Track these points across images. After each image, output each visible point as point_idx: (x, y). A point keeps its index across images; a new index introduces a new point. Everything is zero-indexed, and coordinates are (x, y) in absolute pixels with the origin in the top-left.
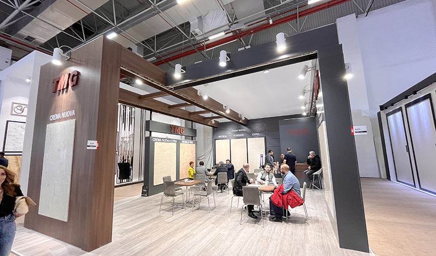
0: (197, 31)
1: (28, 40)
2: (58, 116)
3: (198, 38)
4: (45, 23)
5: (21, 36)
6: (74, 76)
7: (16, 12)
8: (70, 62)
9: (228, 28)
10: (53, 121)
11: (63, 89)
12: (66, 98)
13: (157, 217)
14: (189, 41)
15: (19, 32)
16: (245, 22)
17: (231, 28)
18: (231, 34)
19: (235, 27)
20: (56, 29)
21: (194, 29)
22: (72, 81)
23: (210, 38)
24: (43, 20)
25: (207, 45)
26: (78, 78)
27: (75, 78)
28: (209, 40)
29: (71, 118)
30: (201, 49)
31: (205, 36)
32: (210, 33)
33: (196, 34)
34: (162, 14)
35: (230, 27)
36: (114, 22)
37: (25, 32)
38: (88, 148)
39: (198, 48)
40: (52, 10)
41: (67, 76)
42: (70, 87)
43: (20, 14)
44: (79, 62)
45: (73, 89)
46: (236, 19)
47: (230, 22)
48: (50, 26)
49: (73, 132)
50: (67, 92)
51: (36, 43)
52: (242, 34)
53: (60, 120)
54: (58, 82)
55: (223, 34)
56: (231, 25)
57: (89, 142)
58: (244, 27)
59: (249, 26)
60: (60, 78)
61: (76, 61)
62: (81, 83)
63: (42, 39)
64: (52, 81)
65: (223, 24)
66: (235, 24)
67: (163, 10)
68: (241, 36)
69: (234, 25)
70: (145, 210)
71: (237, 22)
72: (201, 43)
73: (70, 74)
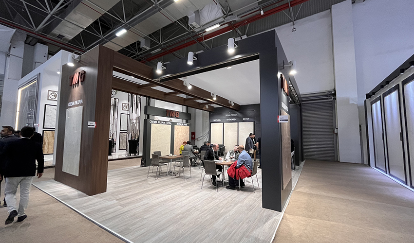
0: (194, 24)
1: (59, 37)
2: (73, 103)
3: (196, 30)
4: (70, 24)
5: (54, 35)
6: (82, 74)
7: (49, 16)
8: (79, 63)
9: (223, 20)
10: (70, 107)
11: (76, 84)
12: (77, 90)
13: (145, 180)
14: (189, 33)
15: (52, 32)
16: (238, 14)
17: (225, 20)
18: (226, 25)
19: (230, 19)
20: (79, 28)
21: (192, 22)
22: (81, 78)
23: (207, 30)
24: (70, 21)
25: (205, 36)
26: (84, 76)
27: (83, 75)
28: (206, 32)
29: (81, 105)
30: (200, 40)
31: (202, 28)
32: (208, 25)
33: (194, 27)
34: (163, 11)
35: (224, 18)
36: (124, 20)
37: (56, 31)
38: (88, 127)
39: (198, 39)
40: (75, 13)
41: (78, 74)
42: (80, 82)
43: (52, 17)
44: (85, 64)
45: (82, 84)
46: (230, 11)
47: (225, 14)
48: (74, 26)
49: (82, 115)
50: (78, 86)
51: (66, 40)
52: (237, 25)
53: (74, 106)
54: (73, 78)
55: (218, 26)
56: (226, 17)
57: (89, 123)
58: (237, 19)
59: (241, 17)
60: (74, 76)
61: (84, 63)
62: (86, 79)
63: (69, 36)
64: (69, 78)
65: (217, 17)
66: (229, 15)
67: (163, 8)
68: (236, 27)
69: (228, 17)
70: (138, 175)
71: (232, 14)
72: (200, 34)
73: (79, 73)
